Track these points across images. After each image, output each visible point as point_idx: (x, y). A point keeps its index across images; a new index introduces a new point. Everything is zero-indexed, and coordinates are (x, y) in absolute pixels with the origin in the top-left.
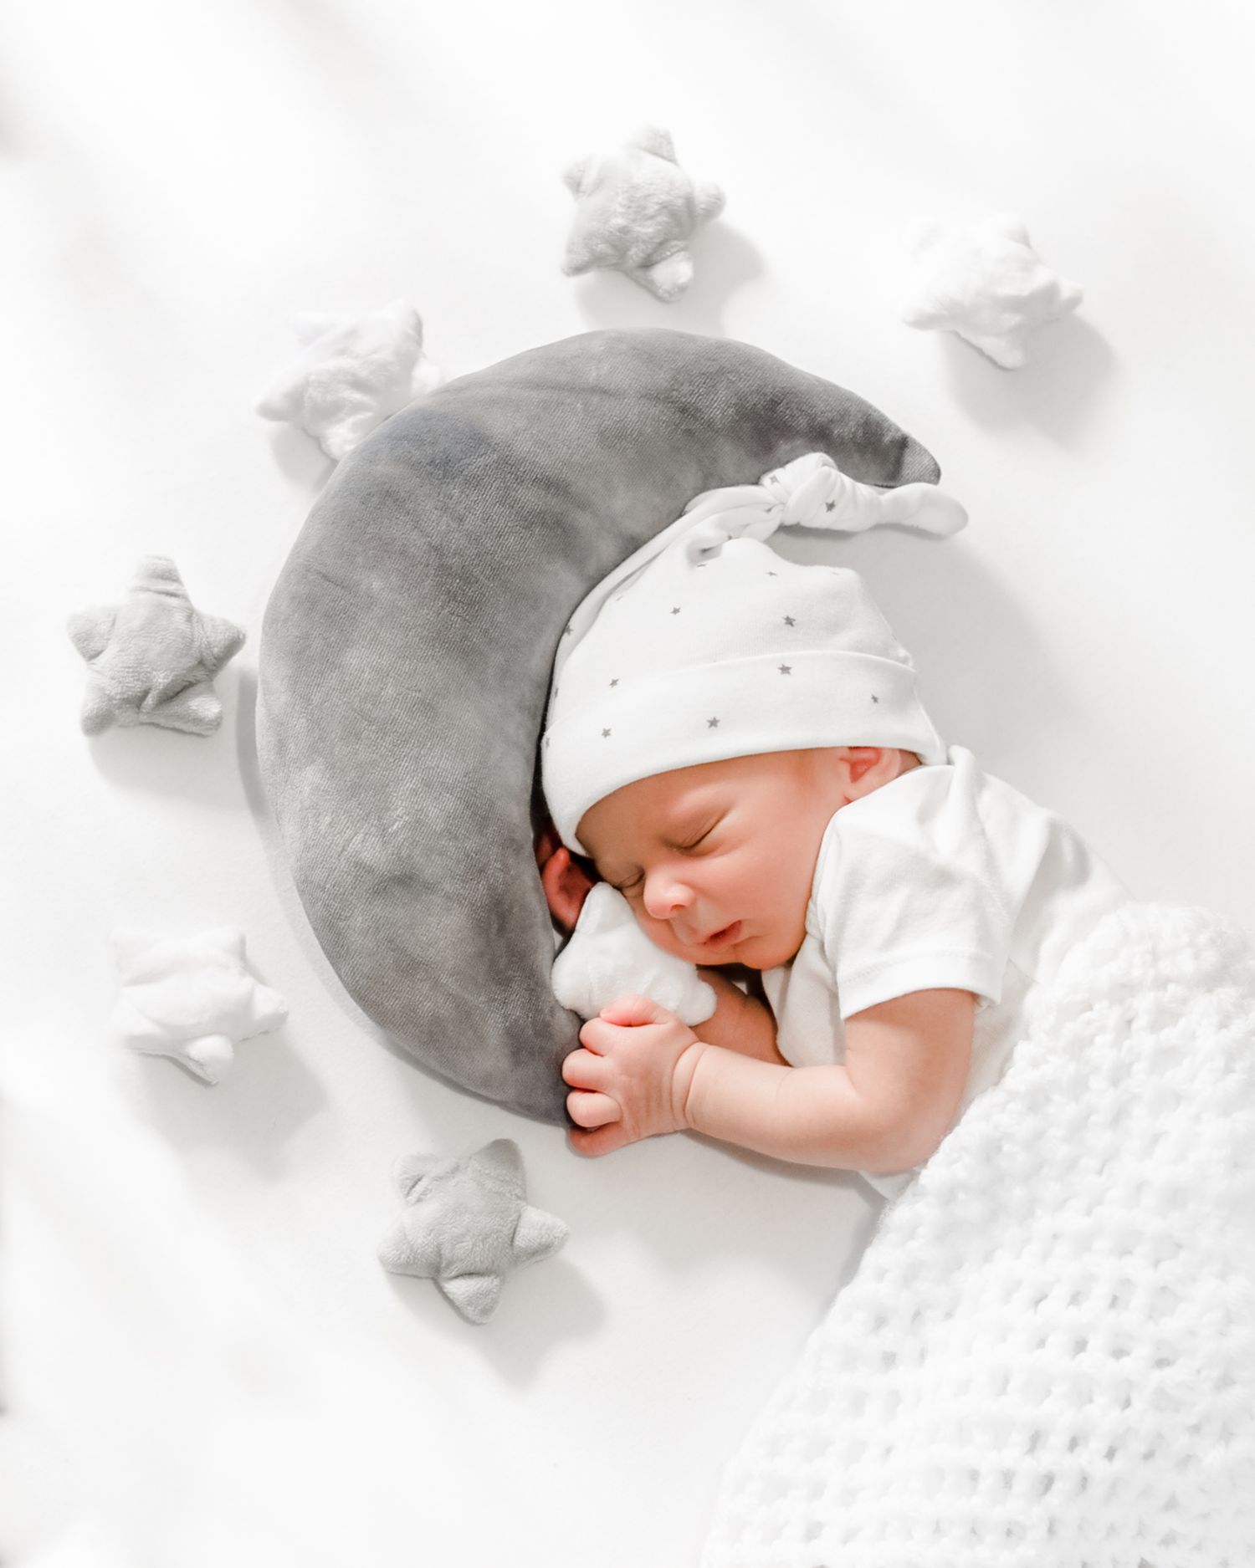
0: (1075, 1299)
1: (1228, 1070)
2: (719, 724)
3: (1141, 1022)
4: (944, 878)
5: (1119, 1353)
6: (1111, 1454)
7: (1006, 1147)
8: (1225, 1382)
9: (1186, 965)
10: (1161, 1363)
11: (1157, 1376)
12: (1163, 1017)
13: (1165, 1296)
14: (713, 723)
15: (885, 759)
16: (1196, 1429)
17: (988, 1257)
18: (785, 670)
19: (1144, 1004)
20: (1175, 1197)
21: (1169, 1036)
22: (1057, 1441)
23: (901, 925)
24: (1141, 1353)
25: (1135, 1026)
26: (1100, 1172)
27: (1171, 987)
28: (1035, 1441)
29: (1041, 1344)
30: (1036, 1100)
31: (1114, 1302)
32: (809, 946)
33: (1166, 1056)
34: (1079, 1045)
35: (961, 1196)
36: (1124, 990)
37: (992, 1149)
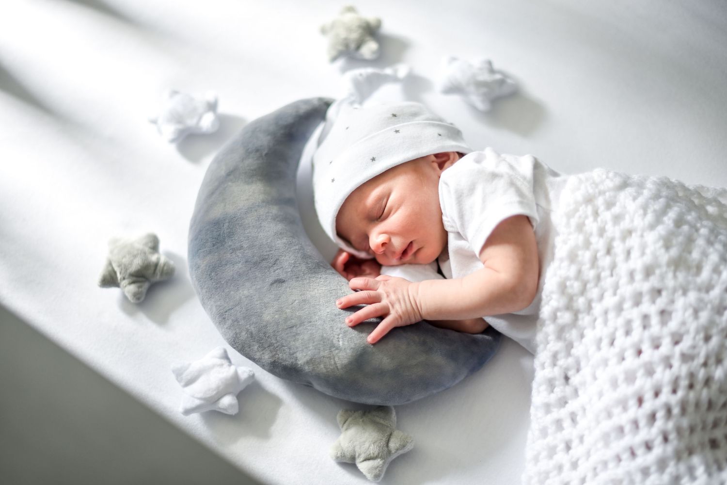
0: (628, 333)
1: (645, 214)
2: (376, 159)
3: (602, 208)
4: (494, 176)
5: (657, 347)
6: (674, 391)
7: (568, 283)
8: (707, 339)
9: (609, 184)
10: (676, 343)
11: (678, 349)
12: (609, 205)
13: (665, 314)
14: (373, 159)
15: (452, 157)
16: (705, 364)
17: (582, 336)
18: (397, 131)
19: (600, 201)
20: (648, 272)
21: (616, 210)
22: (648, 395)
23: (484, 201)
24: (666, 343)
25: (599, 211)
26: (612, 275)
27: (607, 194)
28: (640, 401)
29: (623, 359)
30: (573, 257)
31: (645, 327)
32: (451, 237)
33: (617, 219)
34: (580, 227)
35: (559, 314)
36: (589, 200)
37: (563, 288)
